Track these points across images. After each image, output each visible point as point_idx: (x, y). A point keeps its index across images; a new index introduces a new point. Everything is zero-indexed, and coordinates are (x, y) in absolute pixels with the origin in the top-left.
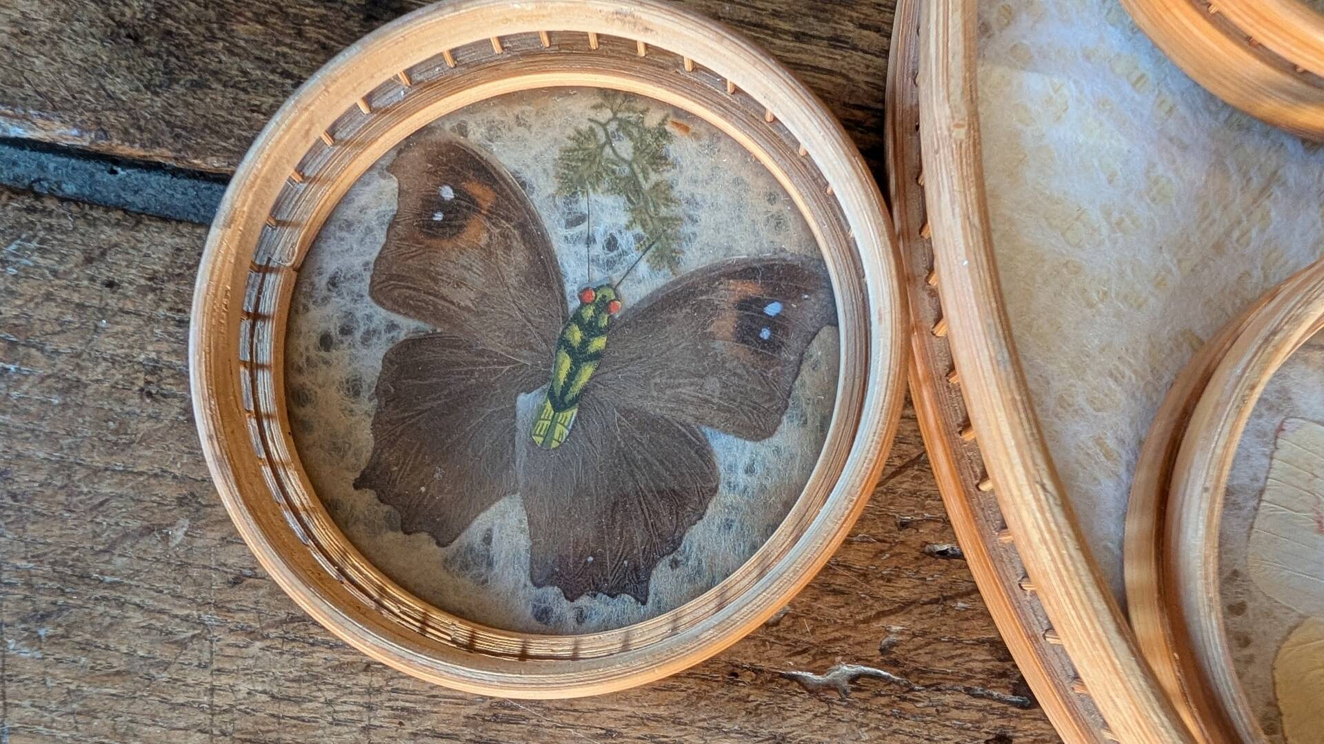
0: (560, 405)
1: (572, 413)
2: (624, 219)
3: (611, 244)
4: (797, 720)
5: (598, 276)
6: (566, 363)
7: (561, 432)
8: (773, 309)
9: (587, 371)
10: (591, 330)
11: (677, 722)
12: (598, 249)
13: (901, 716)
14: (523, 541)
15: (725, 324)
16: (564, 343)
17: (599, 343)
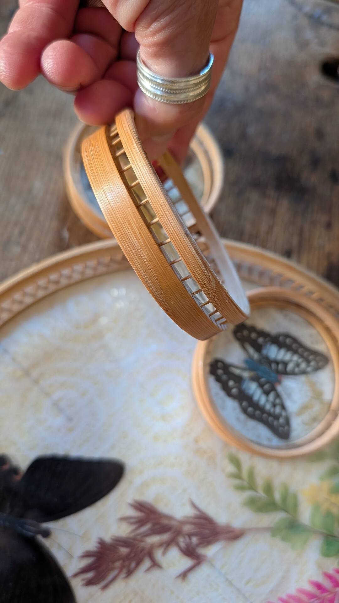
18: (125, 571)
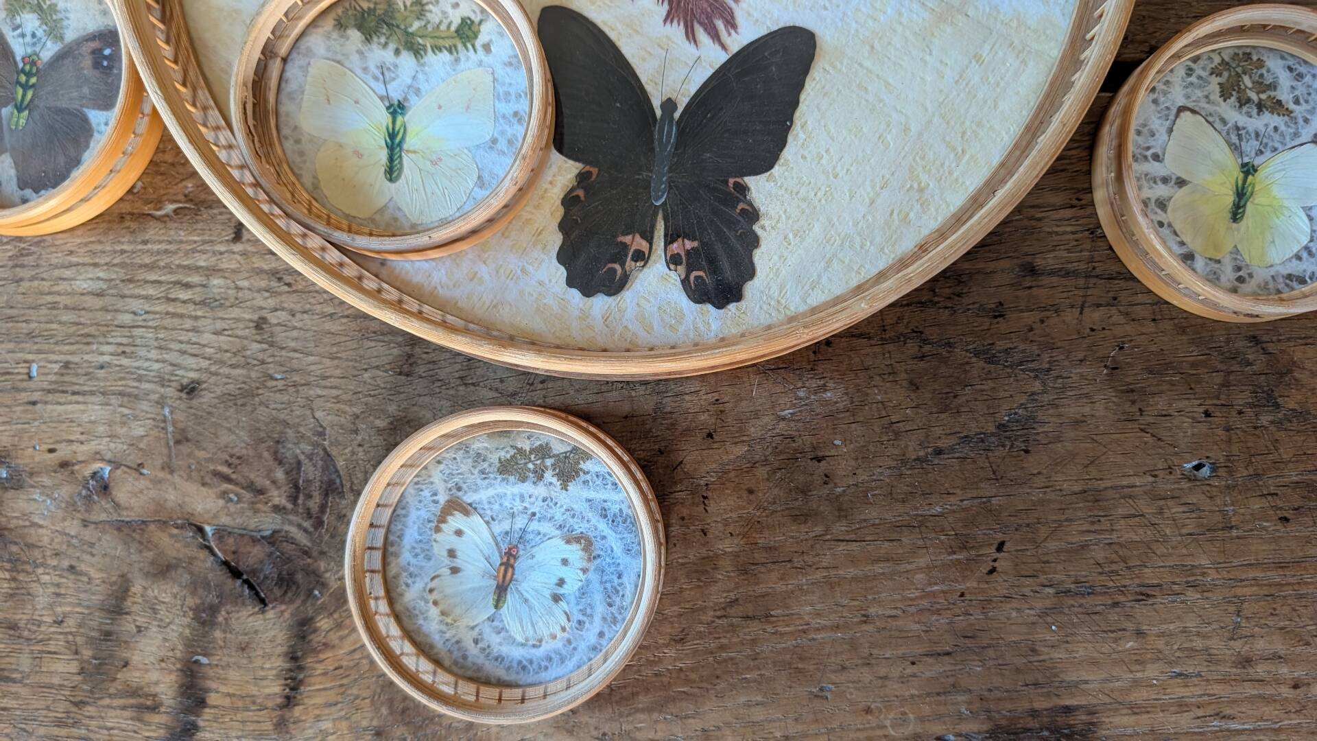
0: (20, 110)
1: (26, 113)
2: (37, 23)
3: (34, 35)
4: (152, 232)
5: (29, 51)
6: (20, 91)
7: (22, 122)
8: (107, 52)
9: (30, 94)
10: (29, 75)
11: (100, 242)
12: (28, 39)
13: (197, 222)
14: (13, 172)
15: (87, 62)
16: (18, 83)
17: (33, 80)
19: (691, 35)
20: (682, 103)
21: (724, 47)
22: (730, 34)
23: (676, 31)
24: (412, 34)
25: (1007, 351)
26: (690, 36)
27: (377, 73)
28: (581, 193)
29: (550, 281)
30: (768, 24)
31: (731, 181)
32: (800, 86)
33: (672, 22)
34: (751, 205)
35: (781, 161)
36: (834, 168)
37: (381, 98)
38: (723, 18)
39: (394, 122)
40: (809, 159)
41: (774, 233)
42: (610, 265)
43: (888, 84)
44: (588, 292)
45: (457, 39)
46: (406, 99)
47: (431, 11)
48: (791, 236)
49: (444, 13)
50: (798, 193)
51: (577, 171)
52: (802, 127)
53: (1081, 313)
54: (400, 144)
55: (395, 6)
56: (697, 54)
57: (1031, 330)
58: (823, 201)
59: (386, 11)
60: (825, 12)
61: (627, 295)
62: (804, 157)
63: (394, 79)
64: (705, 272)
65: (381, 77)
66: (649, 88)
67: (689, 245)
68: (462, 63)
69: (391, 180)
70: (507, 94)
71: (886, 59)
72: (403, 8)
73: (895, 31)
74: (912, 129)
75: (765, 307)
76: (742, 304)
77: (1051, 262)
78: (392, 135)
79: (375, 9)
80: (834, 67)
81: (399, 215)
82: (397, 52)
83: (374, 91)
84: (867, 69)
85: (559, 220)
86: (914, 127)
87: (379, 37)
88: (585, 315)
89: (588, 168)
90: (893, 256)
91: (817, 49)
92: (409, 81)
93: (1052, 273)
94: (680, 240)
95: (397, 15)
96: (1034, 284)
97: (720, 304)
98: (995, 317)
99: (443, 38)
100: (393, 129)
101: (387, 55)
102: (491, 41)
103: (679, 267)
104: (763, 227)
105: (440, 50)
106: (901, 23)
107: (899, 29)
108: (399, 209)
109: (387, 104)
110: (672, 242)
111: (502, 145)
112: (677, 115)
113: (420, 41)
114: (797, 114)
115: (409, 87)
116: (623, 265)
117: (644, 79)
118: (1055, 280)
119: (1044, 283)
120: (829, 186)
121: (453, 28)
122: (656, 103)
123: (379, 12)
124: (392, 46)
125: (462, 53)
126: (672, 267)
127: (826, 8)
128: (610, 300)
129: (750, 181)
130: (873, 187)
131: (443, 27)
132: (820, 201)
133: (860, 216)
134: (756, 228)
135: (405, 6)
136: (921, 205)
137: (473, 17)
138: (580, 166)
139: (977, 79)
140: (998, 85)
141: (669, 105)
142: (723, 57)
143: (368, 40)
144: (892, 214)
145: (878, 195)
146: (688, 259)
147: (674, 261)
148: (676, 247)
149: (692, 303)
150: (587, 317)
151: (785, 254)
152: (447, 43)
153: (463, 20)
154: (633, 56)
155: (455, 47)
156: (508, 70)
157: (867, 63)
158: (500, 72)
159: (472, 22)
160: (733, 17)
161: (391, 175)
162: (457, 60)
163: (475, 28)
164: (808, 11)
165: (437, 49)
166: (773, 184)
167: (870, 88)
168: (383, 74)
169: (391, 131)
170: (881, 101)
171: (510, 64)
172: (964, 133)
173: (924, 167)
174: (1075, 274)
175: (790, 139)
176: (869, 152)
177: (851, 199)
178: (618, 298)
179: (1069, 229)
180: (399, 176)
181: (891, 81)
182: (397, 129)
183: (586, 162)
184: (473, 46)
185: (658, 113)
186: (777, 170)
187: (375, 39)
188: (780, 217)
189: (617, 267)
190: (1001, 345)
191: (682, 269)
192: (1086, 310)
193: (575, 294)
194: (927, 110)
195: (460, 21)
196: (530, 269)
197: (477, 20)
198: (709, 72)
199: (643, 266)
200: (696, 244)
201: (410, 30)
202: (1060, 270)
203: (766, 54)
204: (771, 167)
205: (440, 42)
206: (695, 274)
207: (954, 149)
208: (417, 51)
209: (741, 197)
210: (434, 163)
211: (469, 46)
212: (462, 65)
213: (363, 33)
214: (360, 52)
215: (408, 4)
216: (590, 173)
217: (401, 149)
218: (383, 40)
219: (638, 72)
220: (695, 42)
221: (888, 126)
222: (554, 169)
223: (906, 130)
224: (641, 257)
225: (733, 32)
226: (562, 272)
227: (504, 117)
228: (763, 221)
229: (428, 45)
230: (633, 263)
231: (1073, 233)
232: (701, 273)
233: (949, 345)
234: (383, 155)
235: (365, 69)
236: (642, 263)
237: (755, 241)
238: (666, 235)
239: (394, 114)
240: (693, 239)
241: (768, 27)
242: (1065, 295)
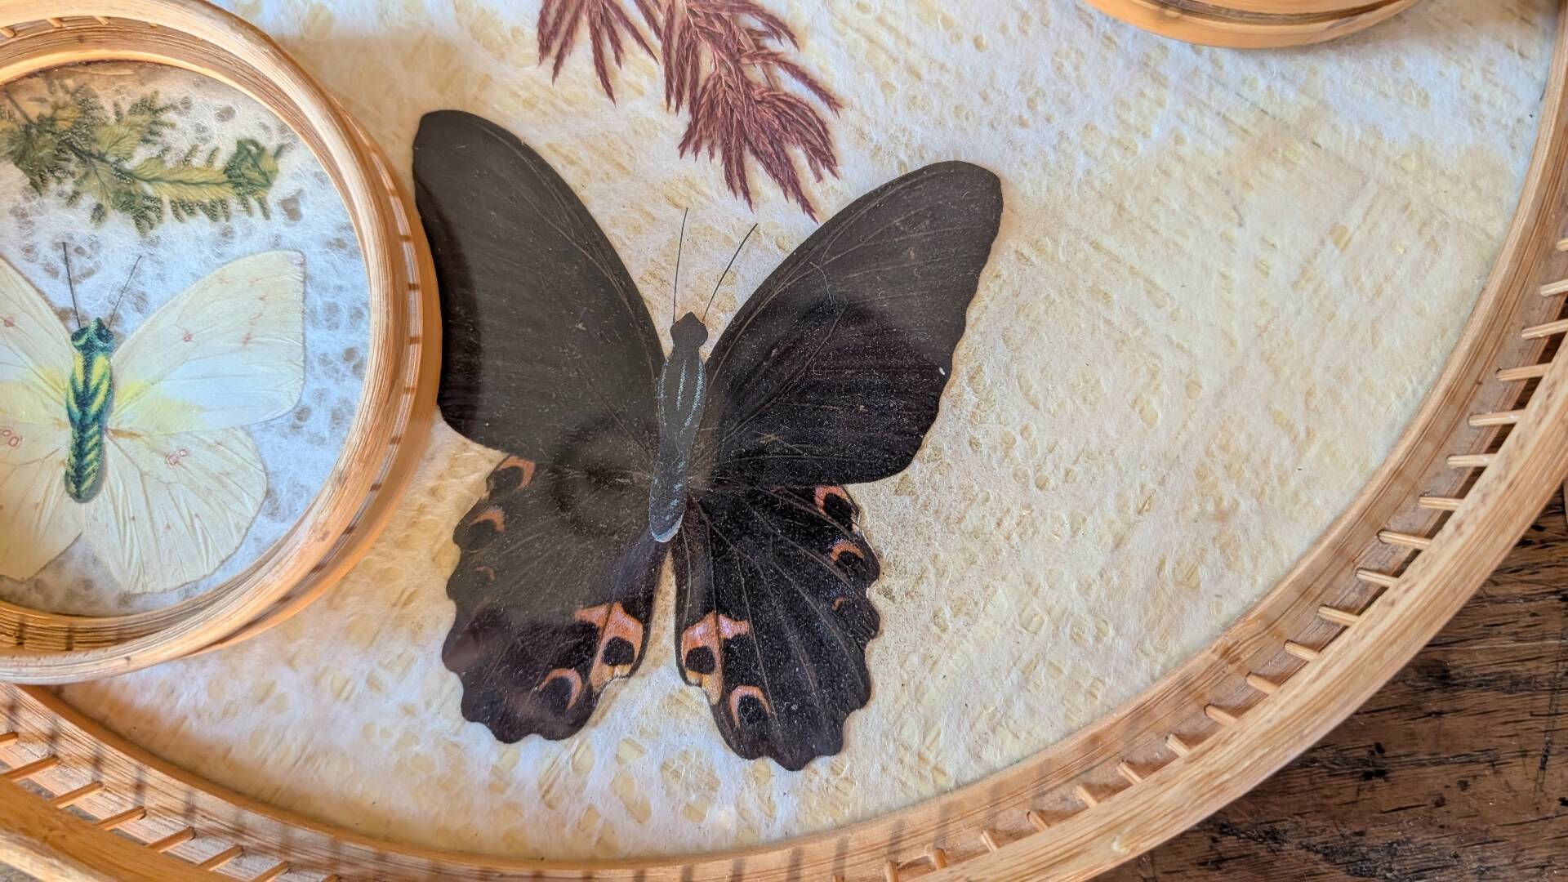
18: (772, 44)
19: (737, 179)
20: (718, 324)
21: (807, 207)
22: (820, 178)
23: (707, 168)
24: (130, 174)
25: (1391, 849)
26: (737, 183)
27: (55, 258)
28: (496, 515)
29: (428, 704)
30: (903, 156)
31: (821, 493)
32: (967, 291)
33: (697, 149)
34: (862, 543)
35: (926, 451)
36: (1039, 468)
37: (63, 315)
38: (805, 142)
39: (88, 367)
40: (985, 449)
41: (910, 606)
42: (556, 673)
43: (1152, 287)
44: (508, 731)
45: (228, 187)
46: (114, 317)
47: (172, 126)
48: (947, 613)
49: (200, 129)
50: (960, 521)
51: (490, 468)
52: (972, 378)
53: (1543, 768)
54: (98, 417)
55: (95, 113)
56: (751, 218)
57: (1440, 803)
58: (1015, 536)
59: (77, 124)
60: (1021, 133)
61: (592, 736)
62: (973, 443)
63: (90, 273)
64: (764, 691)
65: (62, 266)
66: (646, 290)
67: (730, 628)
68: (237, 240)
69: (77, 496)
70: (332, 309)
71: (1149, 235)
72: (113, 118)
73: (1167, 174)
74: (1204, 382)
75: (893, 768)
76: (844, 760)
77: (1481, 658)
78: (83, 399)
79: (52, 120)
80: (1041, 250)
81: (94, 574)
82: (99, 213)
83: (46, 299)
84: (1109, 253)
85: (448, 572)
86: (1209, 380)
87: (60, 181)
88: (499, 782)
89: (514, 461)
90: (1162, 658)
91: (1006, 211)
92: (122, 278)
93: (1485, 684)
94: (710, 618)
95: (99, 133)
96: (1446, 706)
97: (795, 761)
98: (1368, 776)
99: (197, 184)
100: (86, 383)
101: (76, 222)
102: (300, 192)
103: (707, 678)
104: (887, 593)
105: (192, 213)
106: (1180, 159)
107: (1177, 170)
108: (95, 560)
109: (75, 328)
110: (692, 623)
111: (319, 420)
112: (706, 351)
113: (149, 189)
114: (961, 351)
115: (124, 290)
116: (584, 672)
117: (636, 271)
118: (1490, 698)
119: (1468, 703)
120: (1028, 507)
121: (220, 163)
122: (663, 324)
123: (62, 125)
124: (88, 201)
125: (239, 220)
126: (692, 676)
127: (1023, 124)
128: (555, 747)
129: (857, 492)
130: (1120, 511)
131: (198, 161)
132: (1008, 538)
133: (1093, 573)
134: (873, 593)
135: (118, 113)
136: (1223, 549)
137: (262, 140)
138: (496, 455)
139: (1336, 278)
140: (1379, 292)
141: (690, 328)
142: (803, 227)
143: (37, 185)
144: (1160, 568)
145: (1131, 526)
146: (726, 662)
147: (696, 661)
148: (701, 634)
149: (734, 756)
150: (508, 784)
151: (935, 652)
152: (207, 196)
153: (241, 145)
154: (614, 223)
155: (223, 202)
156: (336, 256)
157: (1109, 242)
158: (318, 261)
159: (262, 150)
160: (826, 142)
161: (78, 484)
162: (227, 234)
163: (266, 164)
164: (985, 129)
165: (184, 208)
166: (907, 500)
167: (1115, 296)
168: (66, 260)
169: (80, 387)
170: (1139, 323)
171: (340, 244)
172: (1309, 394)
173: (1228, 467)
174: (1528, 684)
175: (945, 403)
176: (1112, 433)
177: (1075, 532)
178: (575, 741)
179: (1517, 590)
180: (95, 488)
181: (1159, 280)
182: (93, 383)
183: (510, 450)
184: (262, 204)
185: (667, 345)
186: (916, 470)
187: (53, 185)
188: (924, 571)
189: (572, 675)
190: (1379, 835)
191: (713, 683)
192: (1552, 761)
193: (480, 735)
194: (1232, 344)
195: (234, 148)
196: (386, 677)
197: (270, 143)
198: (778, 258)
199: (629, 676)
200: (743, 627)
201: (128, 166)
202: (1501, 676)
203: (897, 222)
204: (903, 462)
205: (192, 194)
206: (740, 692)
207: (1289, 428)
208: (142, 213)
209: (842, 528)
210: (173, 460)
211: (253, 202)
212: (237, 246)
213: (25, 171)
214: (21, 215)
215: (125, 108)
216: (516, 472)
217: (102, 430)
218: (69, 187)
219: (623, 255)
220: (747, 194)
221: (1154, 376)
222: (440, 464)
223: (1191, 387)
224: (622, 654)
225: (825, 172)
226: (452, 687)
227: (324, 360)
228: (887, 580)
229: (166, 199)
230: (607, 669)
231: (1527, 599)
232: (754, 692)
233: (1273, 835)
234: (65, 438)
235: (28, 250)
236: (627, 669)
237: (868, 624)
238: (679, 609)
239: (88, 350)
240: (738, 616)
241: (901, 164)
242: (1509, 729)
